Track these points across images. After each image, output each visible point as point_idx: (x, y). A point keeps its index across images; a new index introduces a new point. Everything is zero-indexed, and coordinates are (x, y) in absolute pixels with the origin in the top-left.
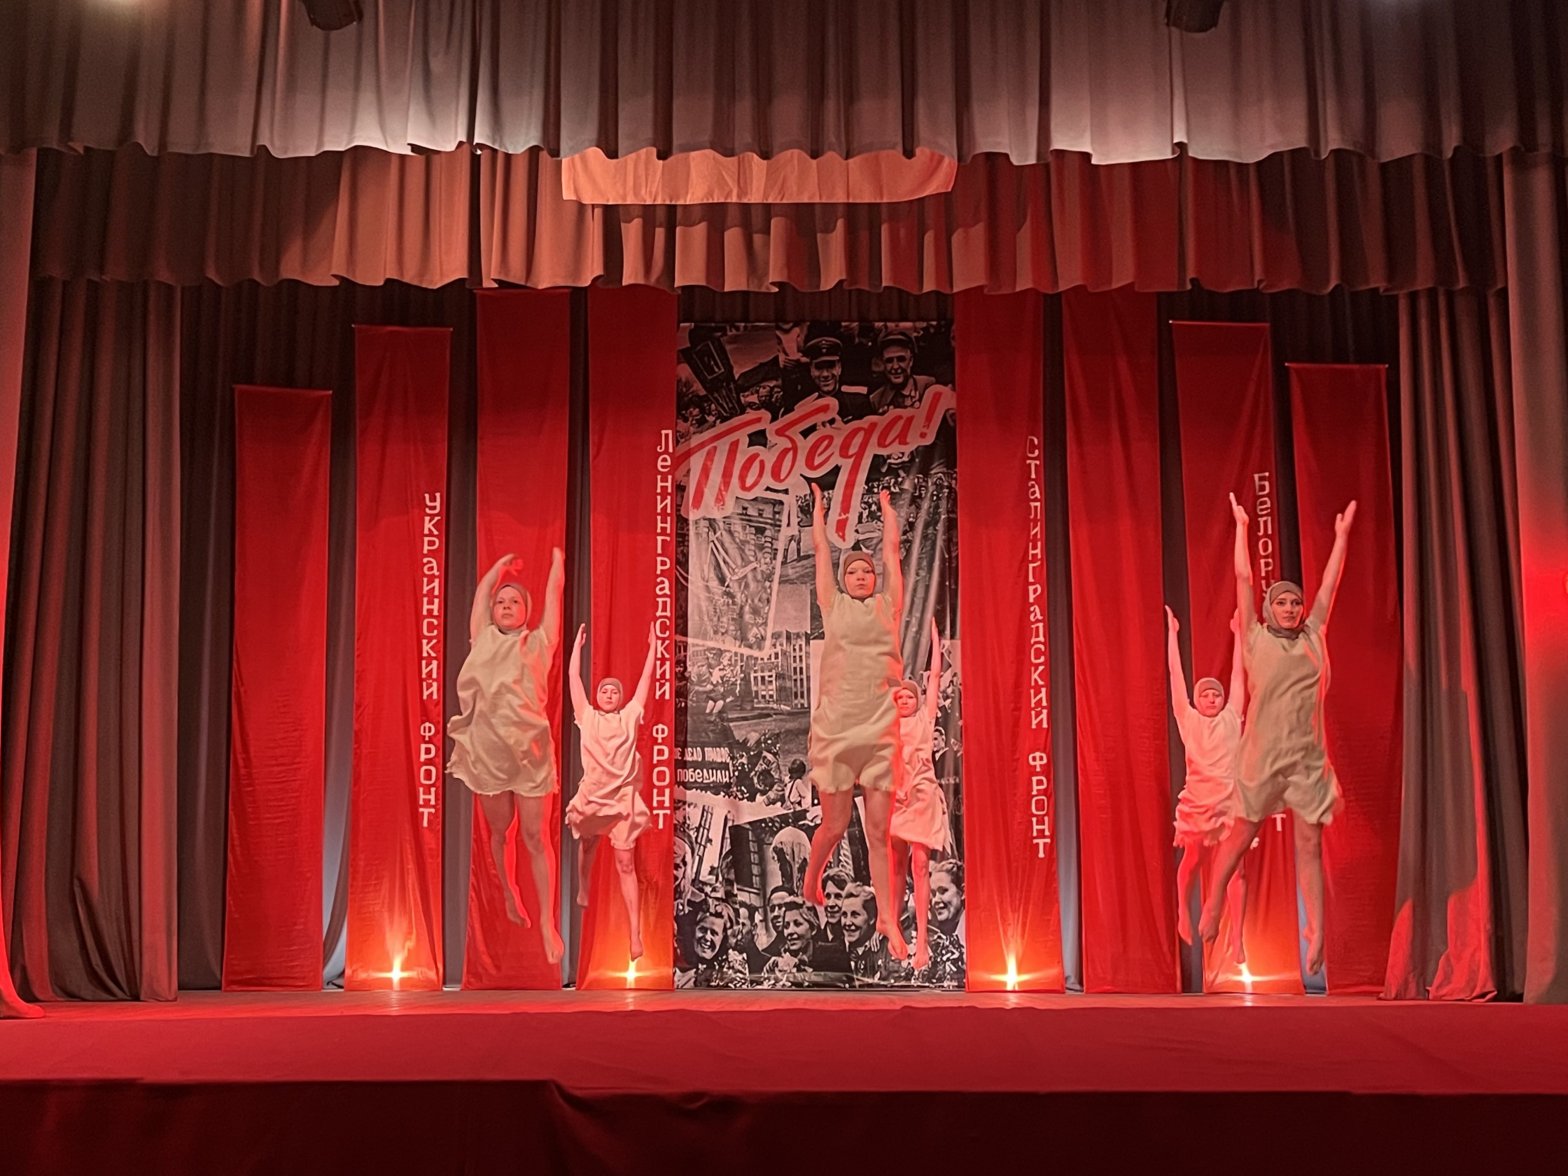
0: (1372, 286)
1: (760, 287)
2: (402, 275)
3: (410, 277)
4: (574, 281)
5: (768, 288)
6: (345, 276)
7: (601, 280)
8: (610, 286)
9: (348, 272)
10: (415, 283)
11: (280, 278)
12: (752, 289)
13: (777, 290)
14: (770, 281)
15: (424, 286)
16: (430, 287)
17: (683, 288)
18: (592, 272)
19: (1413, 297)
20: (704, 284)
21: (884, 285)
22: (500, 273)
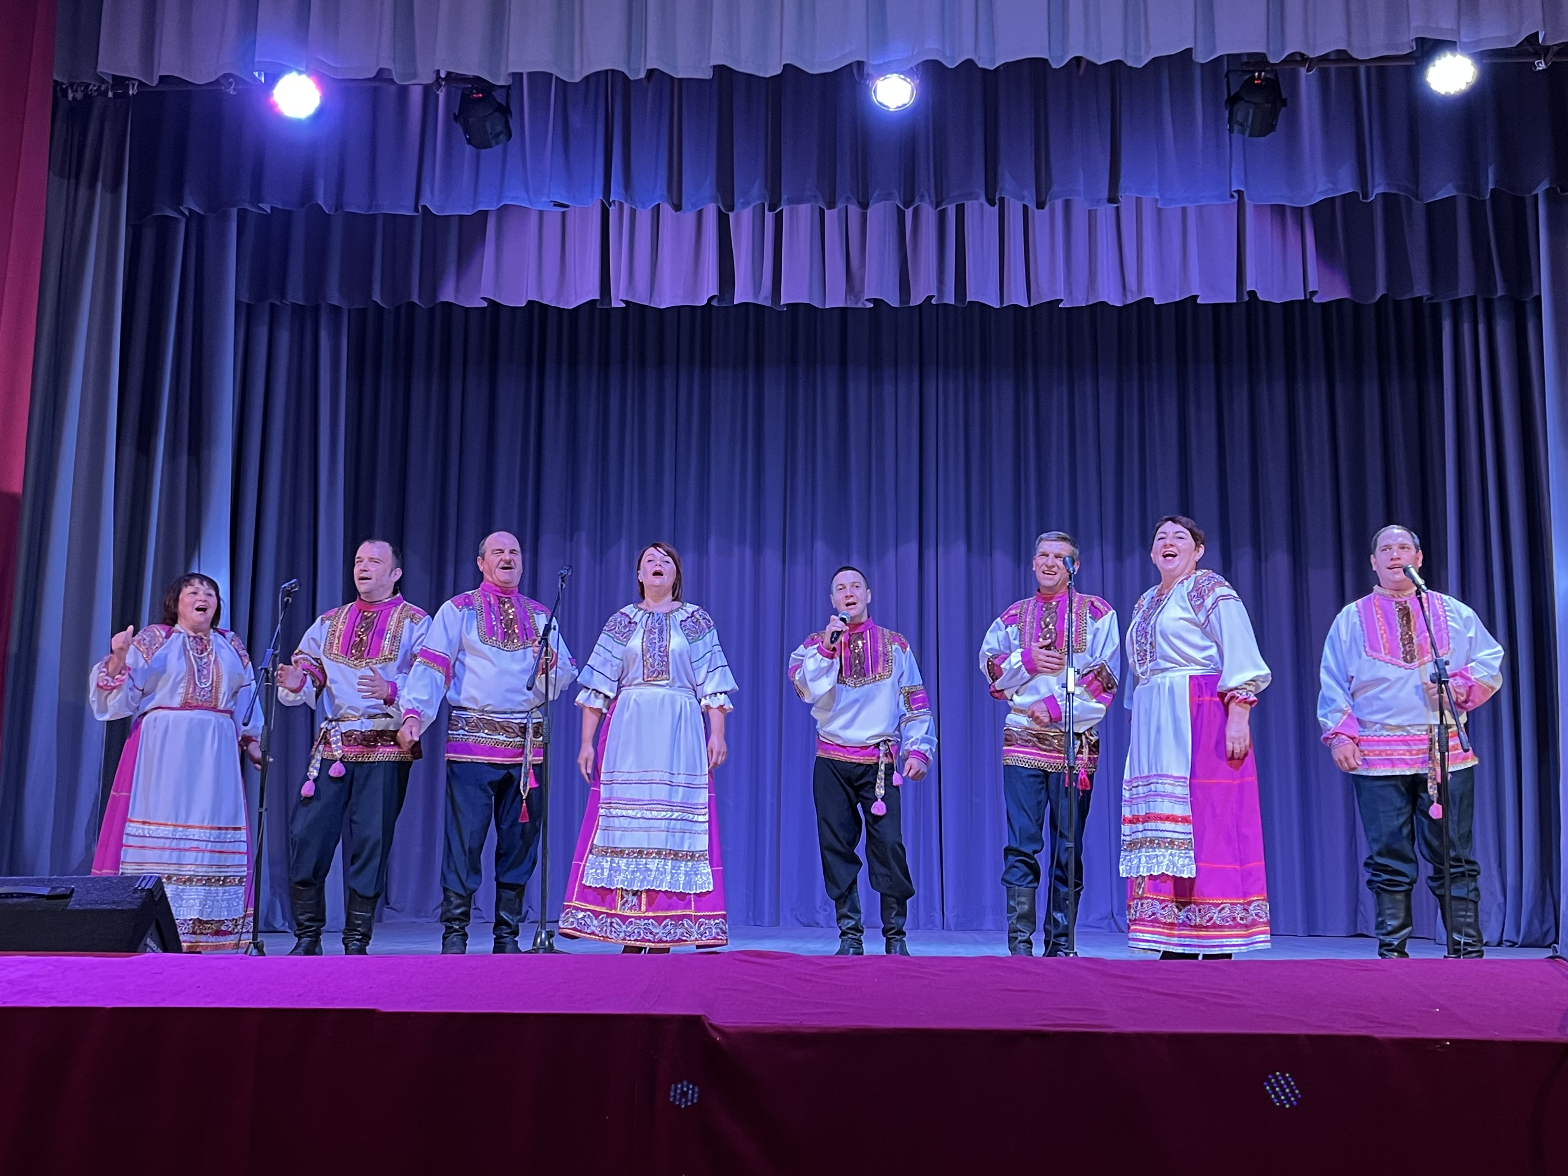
0: (1418, 295)
1: (857, 303)
2: (542, 298)
3: (548, 299)
4: (692, 301)
5: (863, 303)
7: (716, 300)
8: (723, 305)
9: (495, 295)
10: (553, 304)
11: (437, 301)
12: (850, 305)
13: (872, 305)
14: (866, 298)
15: (561, 306)
16: (567, 308)
17: (787, 305)
18: (708, 293)
19: (1456, 304)
21: (968, 300)
22: (627, 294)
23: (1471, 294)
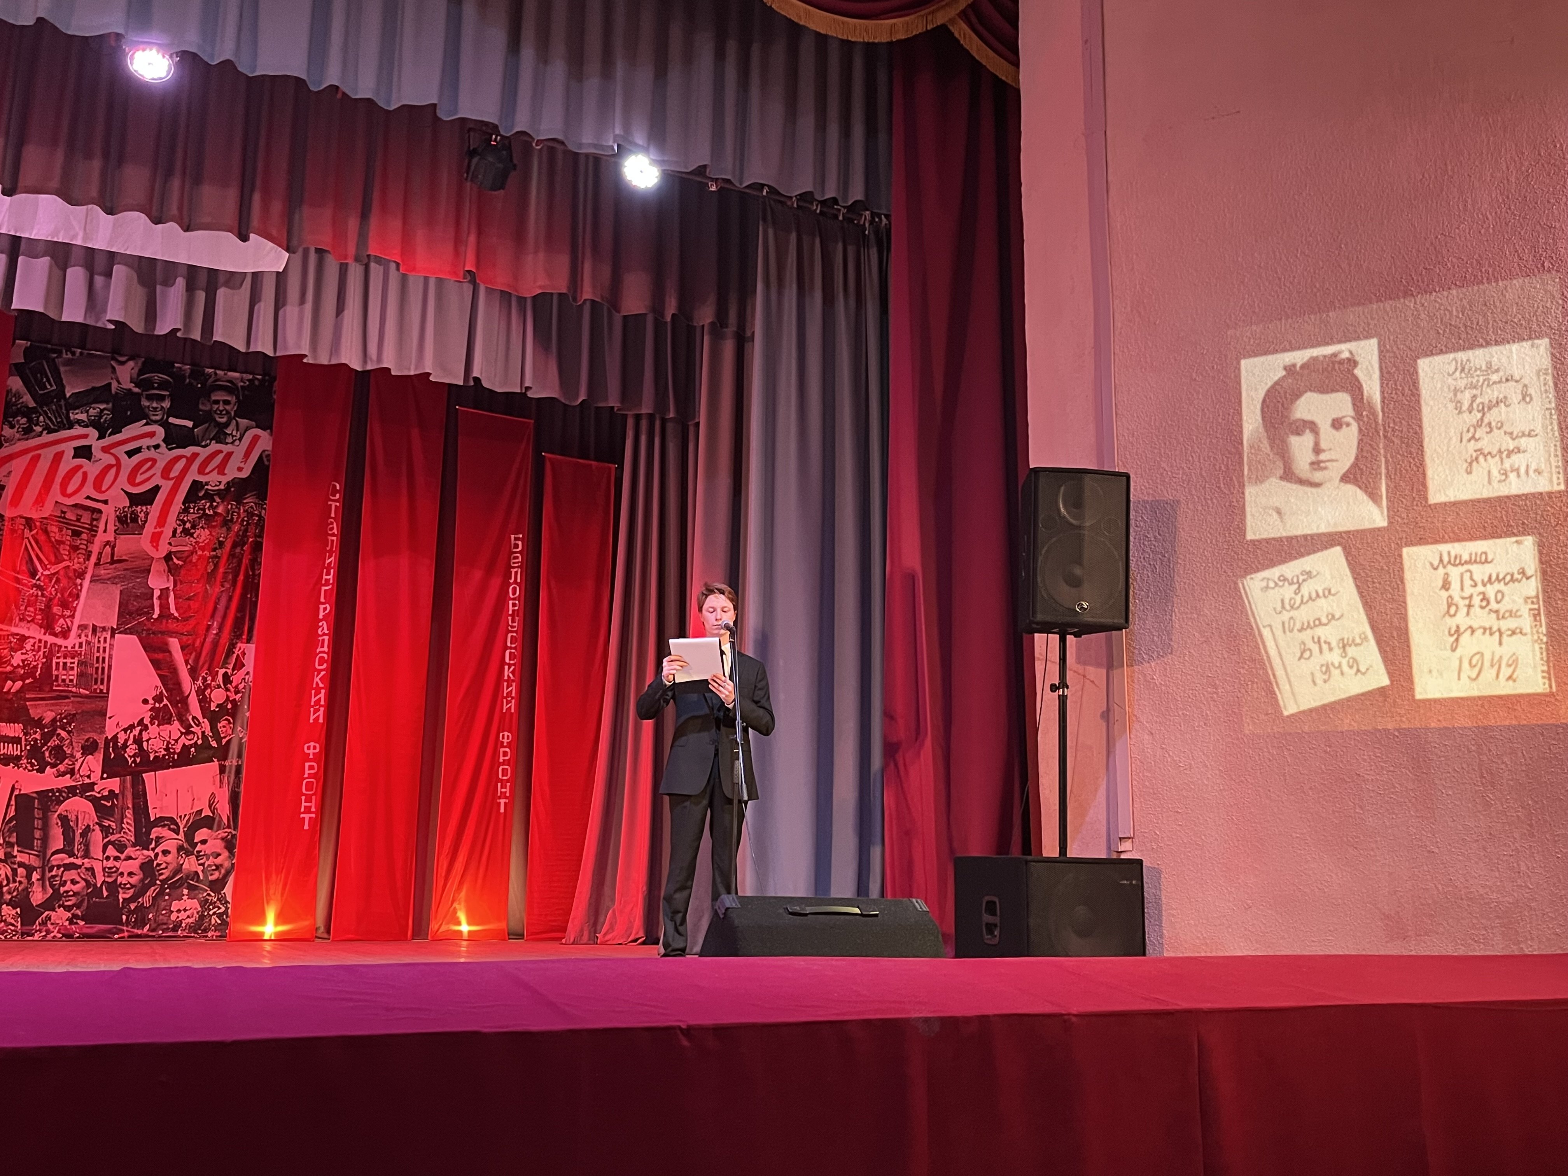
0: (610, 404)
1: (97, 322)
5: (104, 324)
12: (88, 322)
13: (113, 327)
14: (107, 319)
17: (19, 310)
19: (638, 417)
20: (41, 310)
21: (214, 339)
23: (650, 412)
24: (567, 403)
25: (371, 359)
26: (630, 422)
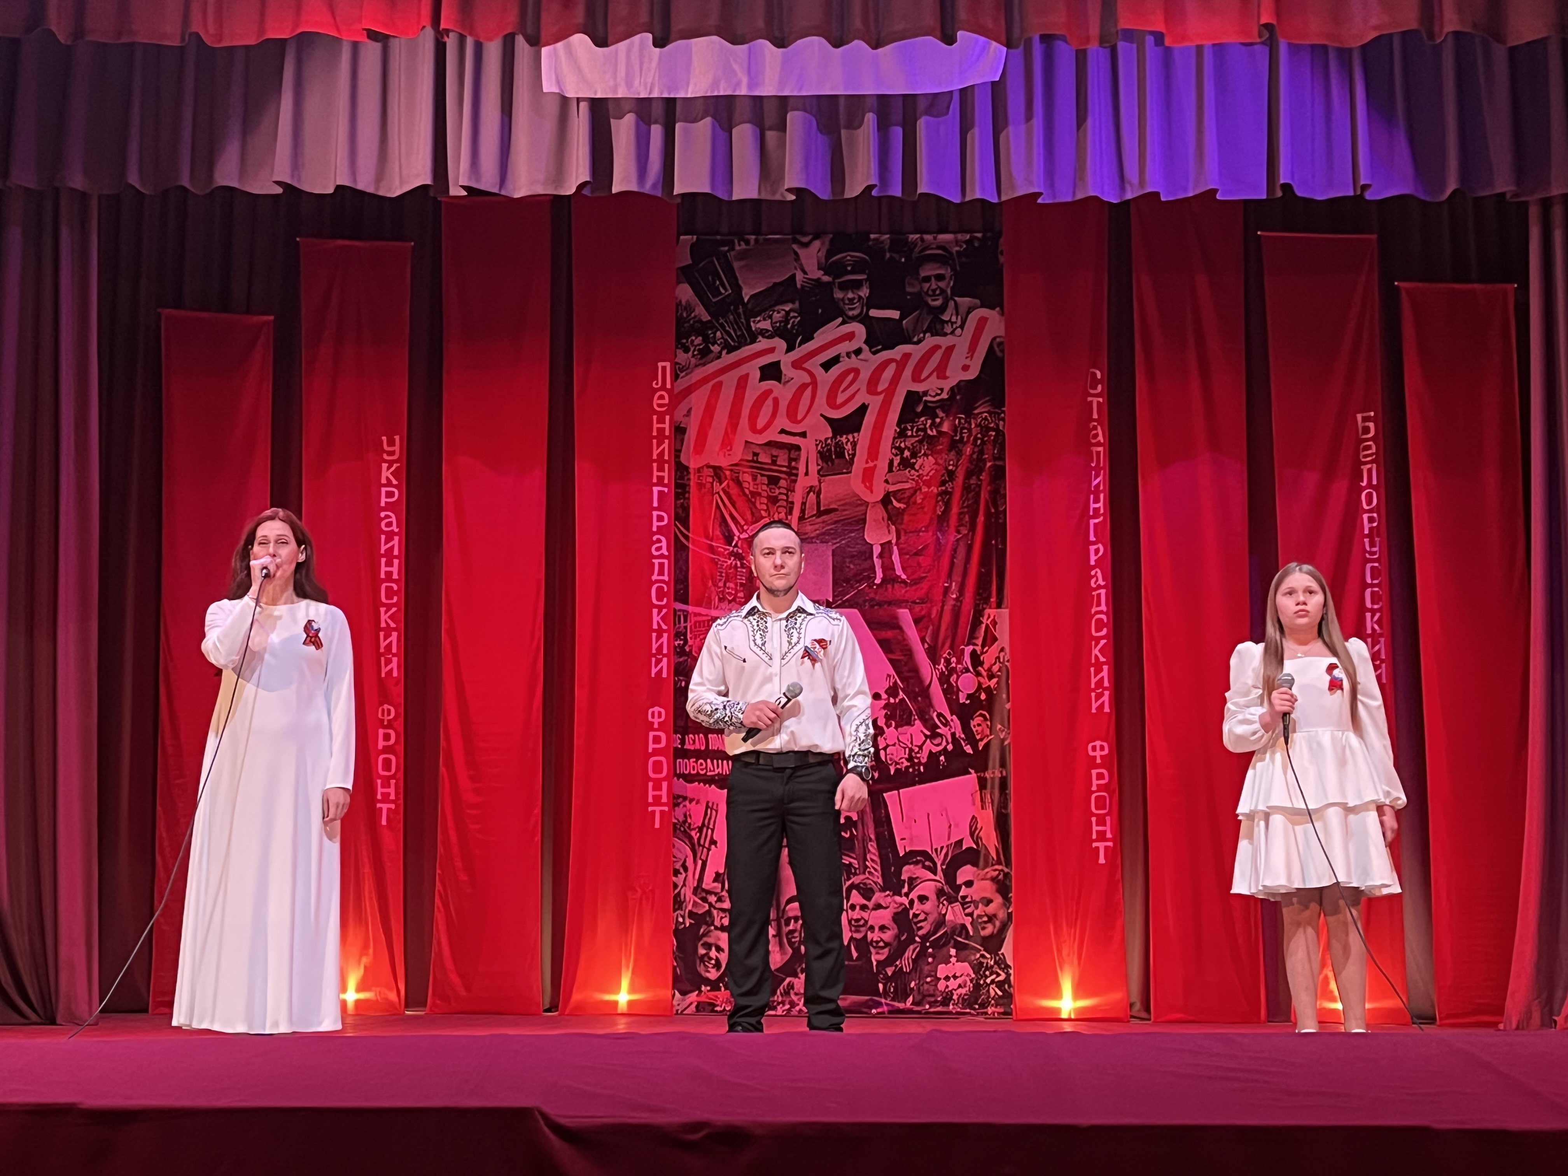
0: (1499, 190)
1: (774, 193)
2: (355, 181)
3: (365, 184)
4: (556, 188)
5: (783, 196)
6: (289, 182)
7: (589, 186)
8: (597, 194)
9: (292, 176)
10: (371, 190)
11: (215, 186)
12: (764, 196)
13: (794, 197)
14: (786, 187)
15: (381, 193)
16: (389, 195)
17: (683, 196)
18: (577, 178)
19: (1546, 204)
20: (708, 191)
21: (919, 191)
22: (470, 179)
24: (1428, 199)
25: (1131, 185)
26: (1534, 212)
